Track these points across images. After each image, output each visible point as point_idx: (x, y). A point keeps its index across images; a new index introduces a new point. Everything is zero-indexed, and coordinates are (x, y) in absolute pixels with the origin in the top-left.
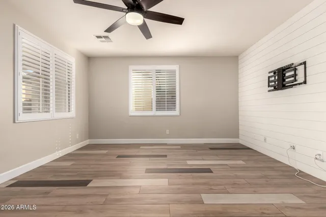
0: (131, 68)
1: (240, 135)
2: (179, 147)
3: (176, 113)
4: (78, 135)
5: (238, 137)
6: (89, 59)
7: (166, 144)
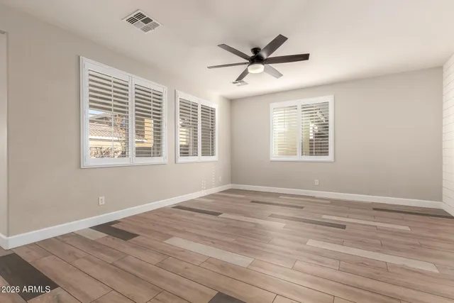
0: (273, 105)
1: (444, 197)
2: (329, 202)
3: (330, 158)
4: (220, 178)
5: (441, 199)
6: (232, 102)
7: (314, 198)
